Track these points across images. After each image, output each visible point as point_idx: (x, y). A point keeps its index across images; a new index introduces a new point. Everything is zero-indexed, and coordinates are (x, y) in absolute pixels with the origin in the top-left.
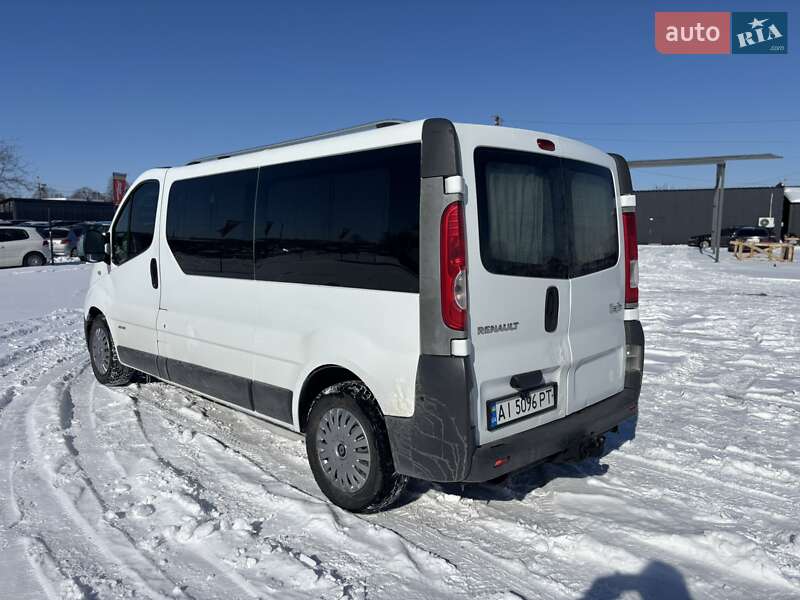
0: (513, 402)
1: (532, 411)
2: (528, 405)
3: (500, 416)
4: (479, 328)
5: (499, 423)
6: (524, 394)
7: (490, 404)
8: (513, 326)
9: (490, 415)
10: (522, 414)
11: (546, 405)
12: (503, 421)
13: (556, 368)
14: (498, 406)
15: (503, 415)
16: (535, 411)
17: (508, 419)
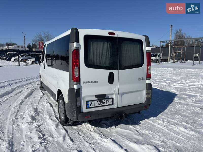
0: (96, 102)
1: (103, 105)
2: (101, 103)
3: (91, 105)
4: (84, 82)
5: (90, 107)
6: (100, 100)
7: (87, 102)
8: (96, 82)
9: (87, 105)
10: (99, 105)
11: (109, 103)
12: (91, 106)
13: (113, 94)
14: (90, 103)
15: (92, 105)
16: (104, 105)
17: (93, 106)
